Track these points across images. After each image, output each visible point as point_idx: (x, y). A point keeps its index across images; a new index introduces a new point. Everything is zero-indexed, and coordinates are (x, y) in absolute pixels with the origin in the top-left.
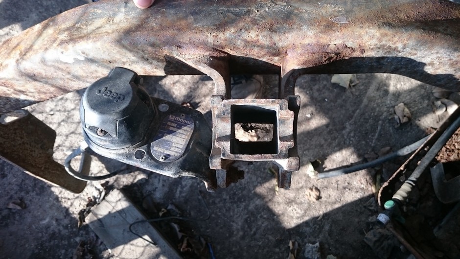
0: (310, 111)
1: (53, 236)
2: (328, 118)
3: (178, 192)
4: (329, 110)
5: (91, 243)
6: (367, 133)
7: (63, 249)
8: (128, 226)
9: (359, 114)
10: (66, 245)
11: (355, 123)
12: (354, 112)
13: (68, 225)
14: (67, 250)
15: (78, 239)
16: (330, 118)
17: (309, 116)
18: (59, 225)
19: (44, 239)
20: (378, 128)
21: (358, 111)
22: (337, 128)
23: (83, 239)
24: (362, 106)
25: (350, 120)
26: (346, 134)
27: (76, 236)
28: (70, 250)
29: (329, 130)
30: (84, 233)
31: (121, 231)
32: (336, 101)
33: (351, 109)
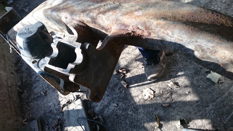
0: (189, 90)
1: (50, 111)
2: (199, 97)
3: (106, 111)
4: (201, 93)
5: (62, 121)
6: (223, 114)
7: (52, 119)
8: (78, 118)
9: (220, 101)
10: (53, 117)
11: (216, 105)
12: (217, 98)
13: (57, 109)
14: (53, 120)
15: (58, 117)
16: (200, 98)
17: (187, 93)
18: (54, 107)
20: (231, 113)
21: (220, 99)
22: (203, 105)
23: (60, 118)
24: (224, 96)
25: (213, 103)
27: (58, 115)
28: (54, 120)
29: (197, 104)
30: (62, 115)
31: (74, 120)
32: (207, 89)
33: (215, 96)
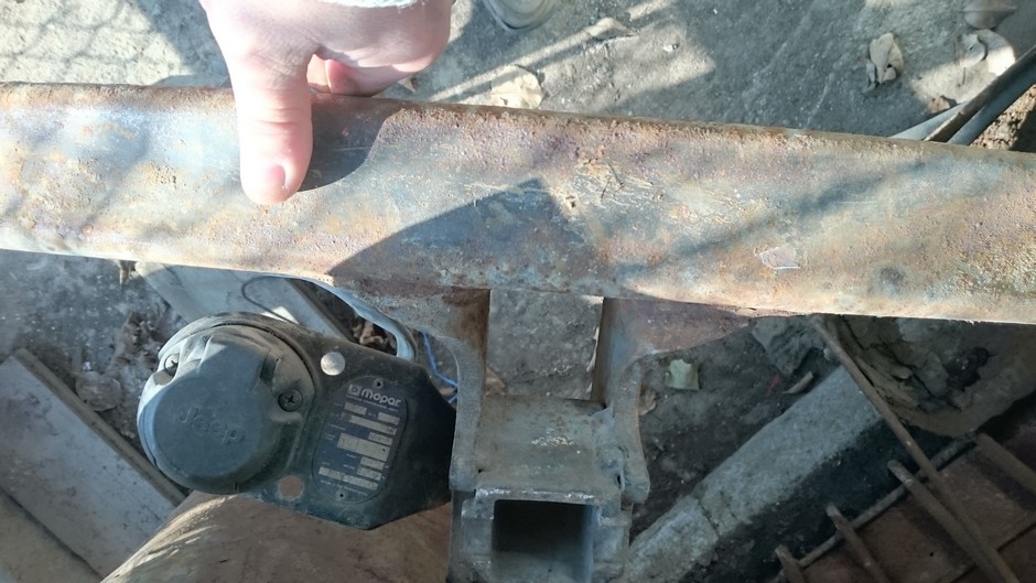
0: (673, 36)
1: (63, 299)
2: (712, 57)
4: (719, 37)
5: (154, 318)
6: (797, 100)
7: (91, 327)
8: (240, 285)
9: (785, 52)
10: (95, 319)
11: (775, 74)
12: (775, 47)
13: (95, 276)
14: (99, 331)
15: (123, 308)
16: (718, 58)
17: (669, 49)
18: (73, 274)
19: (43, 304)
20: (823, 89)
21: (785, 45)
22: (732, 85)
23: (135, 307)
24: (797, 33)
25: (763, 67)
26: (750, 100)
27: (118, 301)
28: (106, 330)
30: (136, 294)
31: (223, 296)
32: (739, 17)
33: (769, 39)
